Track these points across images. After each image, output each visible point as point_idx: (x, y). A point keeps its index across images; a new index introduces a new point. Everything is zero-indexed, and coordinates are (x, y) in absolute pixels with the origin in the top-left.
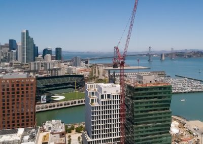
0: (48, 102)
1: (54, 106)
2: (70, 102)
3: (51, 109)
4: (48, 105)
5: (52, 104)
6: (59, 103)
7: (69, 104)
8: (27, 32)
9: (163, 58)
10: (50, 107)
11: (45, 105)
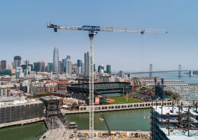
0: (100, 104)
1: (106, 108)
2: (121, 105)
3: (103, 110)
4: (101, 106)
5: (104, 106)
6: (111, 105)
7: (119, 107)
8: (88, 53)
9: (192, 75)
10: (103, 108)
11: (98, 106)
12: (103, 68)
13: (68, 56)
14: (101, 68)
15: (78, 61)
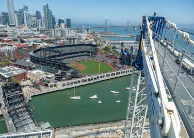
1: (79, 82)
2: (94, 77)
4: (73, 81)
5: (77, 80)
6: (84, 79)
7: (92, 79)
8: (47, 5)
10: (76, 83)
11: (69, 81)
12: (63, 22)
13: (24, 6)
14: (61, 21)
15: (37, 12)
